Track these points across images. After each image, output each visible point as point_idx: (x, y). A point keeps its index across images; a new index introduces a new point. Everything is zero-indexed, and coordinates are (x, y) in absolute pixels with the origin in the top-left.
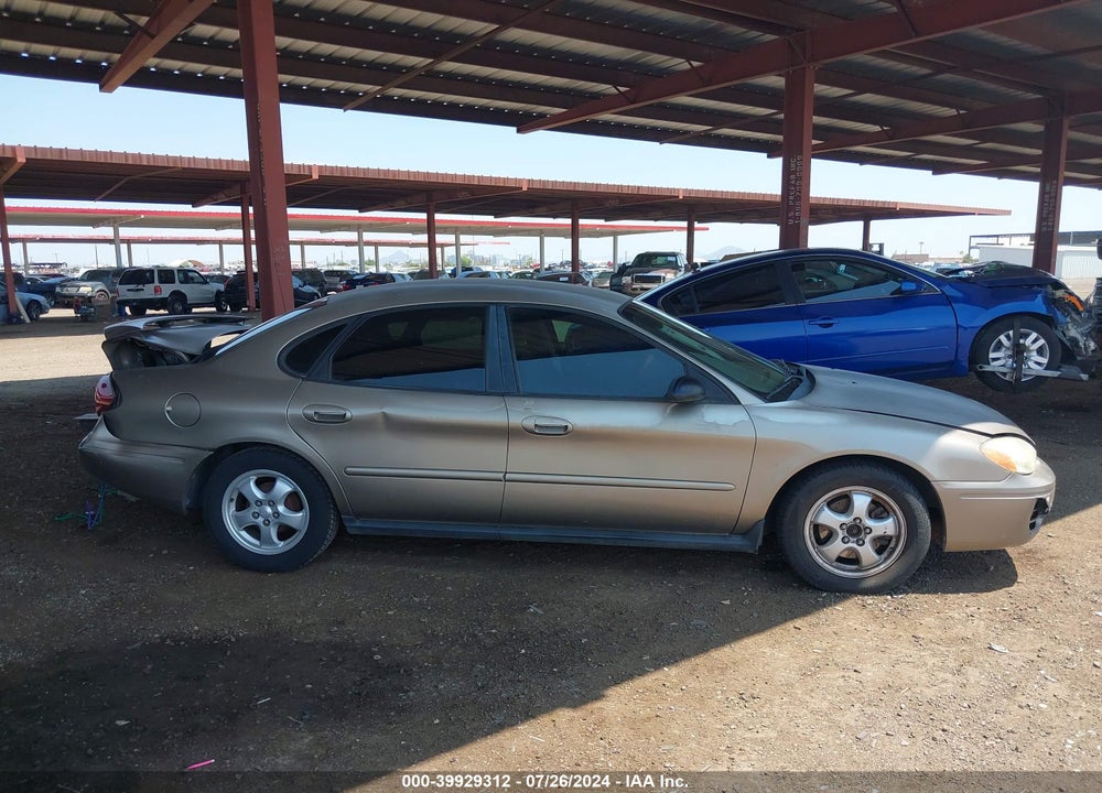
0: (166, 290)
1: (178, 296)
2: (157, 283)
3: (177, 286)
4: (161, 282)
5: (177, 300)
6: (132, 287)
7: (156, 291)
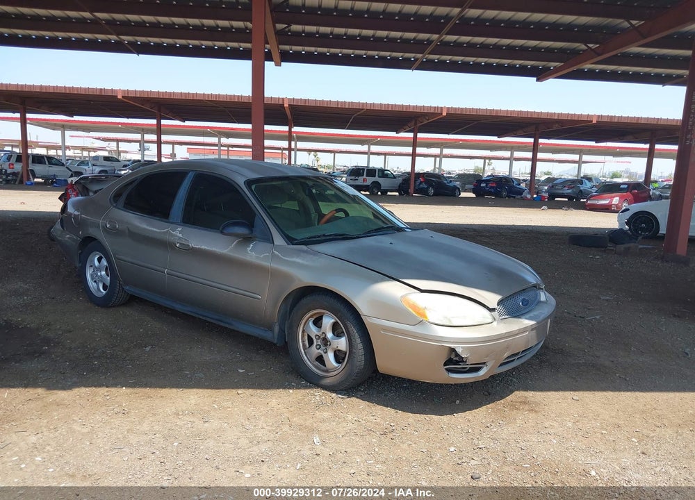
0: (370, 180)
1: (377, 185)
2: (365, 176)
3: (376, 179)
4: (367, 176)
5: (375, 187)
6: (353, 178)
7: (364, 181)
